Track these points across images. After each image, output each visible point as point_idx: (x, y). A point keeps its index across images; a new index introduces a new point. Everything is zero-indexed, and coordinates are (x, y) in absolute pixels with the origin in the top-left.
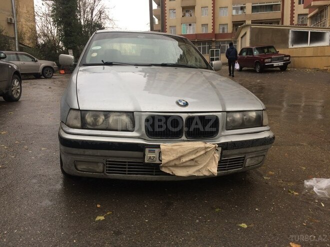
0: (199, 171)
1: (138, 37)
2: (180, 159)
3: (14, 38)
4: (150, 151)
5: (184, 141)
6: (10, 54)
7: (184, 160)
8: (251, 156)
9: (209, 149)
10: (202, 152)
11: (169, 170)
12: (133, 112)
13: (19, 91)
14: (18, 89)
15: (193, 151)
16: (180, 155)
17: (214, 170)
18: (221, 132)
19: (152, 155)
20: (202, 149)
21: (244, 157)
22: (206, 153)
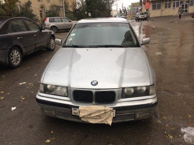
0: (102, 121)
1: (98, 26)
2: (91, 115)
3: (63, 7)
4: (74, 109)
5: (94, 104)
6: (58, 18)
7: (92, 115)
8: (139, 113)
9: (107, 111)
10: (103, 112)
11: (86, 119)
12: (68, 87)
13: (54, 45)
14: (53, 44)
15: (97, 111)
16: (89, 113)
17: (110, 122)
18: (117, 100)
19: (75, 111)
20: (102, 110)
21: (135, 114)
22: (105, 113)
